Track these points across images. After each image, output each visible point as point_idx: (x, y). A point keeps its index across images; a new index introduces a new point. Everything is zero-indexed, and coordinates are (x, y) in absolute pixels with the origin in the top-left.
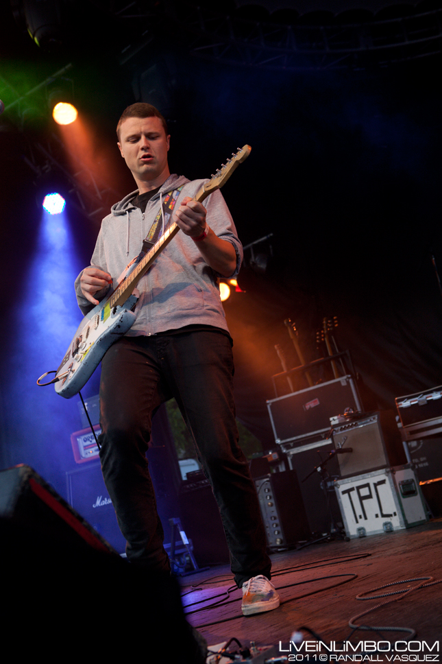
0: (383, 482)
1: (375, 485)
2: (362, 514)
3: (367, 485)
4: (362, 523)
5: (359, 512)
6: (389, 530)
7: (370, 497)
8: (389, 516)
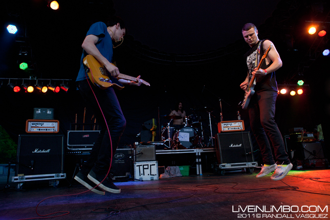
0: (154, 165)
1: (151, 165)
2: (143, 173)
3: (148, 165)
4: (142, 176)
5: (142, 172)
6: (152, 180)
7: (148, 168)
8: (154, 175)
